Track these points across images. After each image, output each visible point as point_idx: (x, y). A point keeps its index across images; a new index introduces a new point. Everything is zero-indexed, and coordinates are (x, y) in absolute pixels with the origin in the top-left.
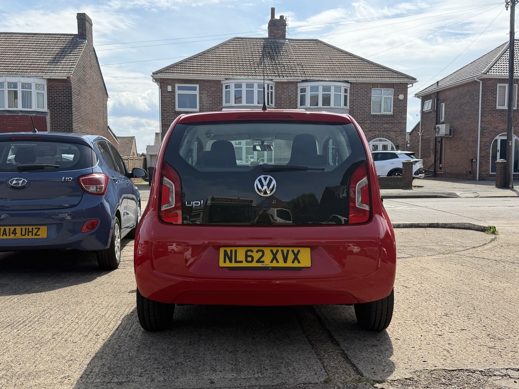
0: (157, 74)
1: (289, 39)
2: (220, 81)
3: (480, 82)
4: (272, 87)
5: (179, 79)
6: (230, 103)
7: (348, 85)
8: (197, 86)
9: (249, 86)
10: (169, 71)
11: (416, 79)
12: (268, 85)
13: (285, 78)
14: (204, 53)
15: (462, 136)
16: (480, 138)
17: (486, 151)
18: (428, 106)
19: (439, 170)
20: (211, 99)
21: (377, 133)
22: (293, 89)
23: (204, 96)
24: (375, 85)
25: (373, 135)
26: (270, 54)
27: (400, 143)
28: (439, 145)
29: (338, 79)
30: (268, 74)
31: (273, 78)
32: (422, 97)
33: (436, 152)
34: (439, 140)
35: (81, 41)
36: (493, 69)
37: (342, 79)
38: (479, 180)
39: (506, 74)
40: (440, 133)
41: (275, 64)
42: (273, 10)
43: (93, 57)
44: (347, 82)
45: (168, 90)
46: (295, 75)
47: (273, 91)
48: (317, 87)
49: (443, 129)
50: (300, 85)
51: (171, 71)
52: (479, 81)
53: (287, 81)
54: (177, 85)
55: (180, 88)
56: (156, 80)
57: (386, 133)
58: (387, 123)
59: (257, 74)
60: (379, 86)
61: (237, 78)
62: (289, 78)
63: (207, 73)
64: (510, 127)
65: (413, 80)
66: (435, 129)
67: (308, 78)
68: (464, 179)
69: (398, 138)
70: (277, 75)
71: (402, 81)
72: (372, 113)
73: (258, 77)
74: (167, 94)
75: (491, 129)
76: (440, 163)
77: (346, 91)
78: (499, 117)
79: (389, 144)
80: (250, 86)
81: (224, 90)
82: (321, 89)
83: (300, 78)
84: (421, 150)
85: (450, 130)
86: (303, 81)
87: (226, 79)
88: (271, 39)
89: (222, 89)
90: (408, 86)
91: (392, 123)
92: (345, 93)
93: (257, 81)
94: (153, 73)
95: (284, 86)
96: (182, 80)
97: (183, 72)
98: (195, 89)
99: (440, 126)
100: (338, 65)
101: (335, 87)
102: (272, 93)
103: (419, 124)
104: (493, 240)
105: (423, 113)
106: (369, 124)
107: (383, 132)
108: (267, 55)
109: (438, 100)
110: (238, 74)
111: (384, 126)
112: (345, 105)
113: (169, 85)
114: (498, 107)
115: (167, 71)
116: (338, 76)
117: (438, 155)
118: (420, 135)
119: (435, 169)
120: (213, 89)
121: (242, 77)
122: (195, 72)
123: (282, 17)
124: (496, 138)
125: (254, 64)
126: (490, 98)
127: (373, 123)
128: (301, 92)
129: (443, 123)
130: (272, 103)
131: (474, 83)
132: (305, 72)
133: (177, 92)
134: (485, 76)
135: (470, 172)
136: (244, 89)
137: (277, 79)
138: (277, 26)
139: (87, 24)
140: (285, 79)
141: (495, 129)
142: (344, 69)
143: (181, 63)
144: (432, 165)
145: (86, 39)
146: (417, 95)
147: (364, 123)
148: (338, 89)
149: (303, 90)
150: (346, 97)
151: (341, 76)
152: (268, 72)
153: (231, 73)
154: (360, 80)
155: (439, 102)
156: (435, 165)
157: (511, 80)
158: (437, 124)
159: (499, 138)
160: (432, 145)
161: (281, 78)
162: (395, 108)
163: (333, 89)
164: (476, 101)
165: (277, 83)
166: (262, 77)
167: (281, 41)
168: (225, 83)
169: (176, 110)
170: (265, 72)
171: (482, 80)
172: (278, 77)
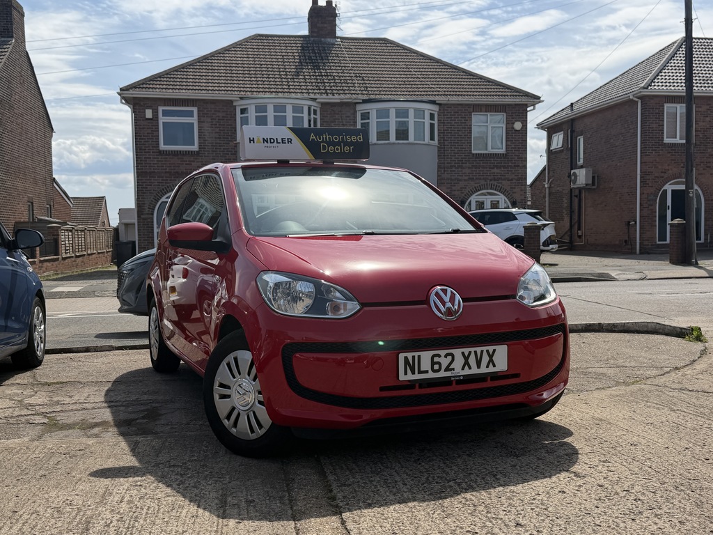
0: (127, 90)
1: (341, 38)
2: (232, 102)
3: (637, 102)
4: (315, 112)
5: (165, 99)
7: (435, 108)
8: (195, 110)
10: (147, 86)
11: (539, 98)
12: (309, 109)
13: (336, 96)
14: (205, 58)
15: (611, 186)
16: (641, 187)
17: (650, 207)
18: (558, 141)
19: (578, 239)
20: (217, 130)
21: (483, 182)
22: (348, 114)
23: (206, 126)
24: (478, 108)
25: (476, 185)
26: (312, 60)
27: (517, 197)
28: (576, 201)
29: (419, 98)
30: (308, 90)
31: (318, 96)
32: (548, 128)
33: (572, 212)
34: (577, 192)
35: (4, 41)
36: (656, 81)
37: (425, 98)
38: (641, 253)
39: (681, 89)
40: (578, 182)
41: (319, 76)
43: (26, 67)
44: (433, 102)
45: (147, 117)
46: (352, 92)
47: (318, 117)
48: (387, 110)
49: (582, 176)
50: (361, 108)
51: (151, 86)
52: (636, 100)
53: (339, 101)
54: (161, 109)
55: (166, 113)
56: (127, 101)
57: (495, 183)
58: (497, 167)
59: (292, 90)
60: (484, 109)
61: (259, 96)
62: (342, 96)
63: (210, 88)
64: (690, 168)
65: (536, 99)
66: (569, 176)
67: (372, 97)
68: (616, 252)
69: (514, 190)
70: (324, 91)
71: (518, 100)
72: (474, 152)
73: (293, 95)
74: (145, 123)
75: (657, 175)
76: (579, 229)
77: (432, 117)
78: (669, 155)
79: (501, 198)
80: (280, 108)
81: (239, 116)
82: (393, 113)
83: (361, 97)
84: (549, 210)
85: (593, 178)
86: (365, 101)
87: (241, 98)
88: (312, 37)
89: (235, 115)
90: (528, 109)
91: (504, 167)
92: (431, 119)
93: (291, 101)
94: (121, 89)
95: (335, 108)
96: (170, 99)
97: (171, 87)
98: (190, 114)
99: (577, 171)
100: (419, 76)
101: (416, 110)
102: (315, 119)
103: (544, 169)
104: (704, 352)
105: (550, 153)
106: (469, 168)
107: (491, 180)
108: (308, 61)
109: (572, 132)
110: (261, 90)
111: (493, 171)
112: (432, 138)
113: (149, 107)
114: (666, 140)
115: (145, 86)
116: (420, 94)
117: (576, 217)
118: (546, 186)
119: (571, 237)
120: (221, 115)
121: (267, 95)
122: (191, 87)
124: (665, 188)
125: (287, 75)
126: (654, 126)
127: (476, 167)
128: (362, 119)
129: (582, 167)
131: (627, 104)
132: (367, 87)
133: (162, 119)
134: (645, 93)
135: (626, 241)
136: (271, 115)
137: (324, 98)
138: (323, 18)
139: (15, 13)
140: (336, 99)
141: (663, 174)
142: (429, 83)
143: (168, 73)
144: (566, 233)
145: (12, 37)
146: (541, 126)
147: (462, 168)
148: (419, 113)
149: (365, 116)
150: (432, 126)
151: (423, 93)
152: (309, 87)
153: (248, 89)
154: (454, 99)
155: (575, 134)
156: (571, 232)
157: (689, 98)
158: (572, 169)
159: (669, 188)
160: (566, 201)
161: (330, 96)
162: (509, 143)
163: (411, 113)
164: (632, 131)
165: (323, 104)
166: (299, 96)
167: (329, 40)
168: (239, 105)
169: (161, 149)
170: (303, 87)
171: (642, 98)
172: (324, 96)
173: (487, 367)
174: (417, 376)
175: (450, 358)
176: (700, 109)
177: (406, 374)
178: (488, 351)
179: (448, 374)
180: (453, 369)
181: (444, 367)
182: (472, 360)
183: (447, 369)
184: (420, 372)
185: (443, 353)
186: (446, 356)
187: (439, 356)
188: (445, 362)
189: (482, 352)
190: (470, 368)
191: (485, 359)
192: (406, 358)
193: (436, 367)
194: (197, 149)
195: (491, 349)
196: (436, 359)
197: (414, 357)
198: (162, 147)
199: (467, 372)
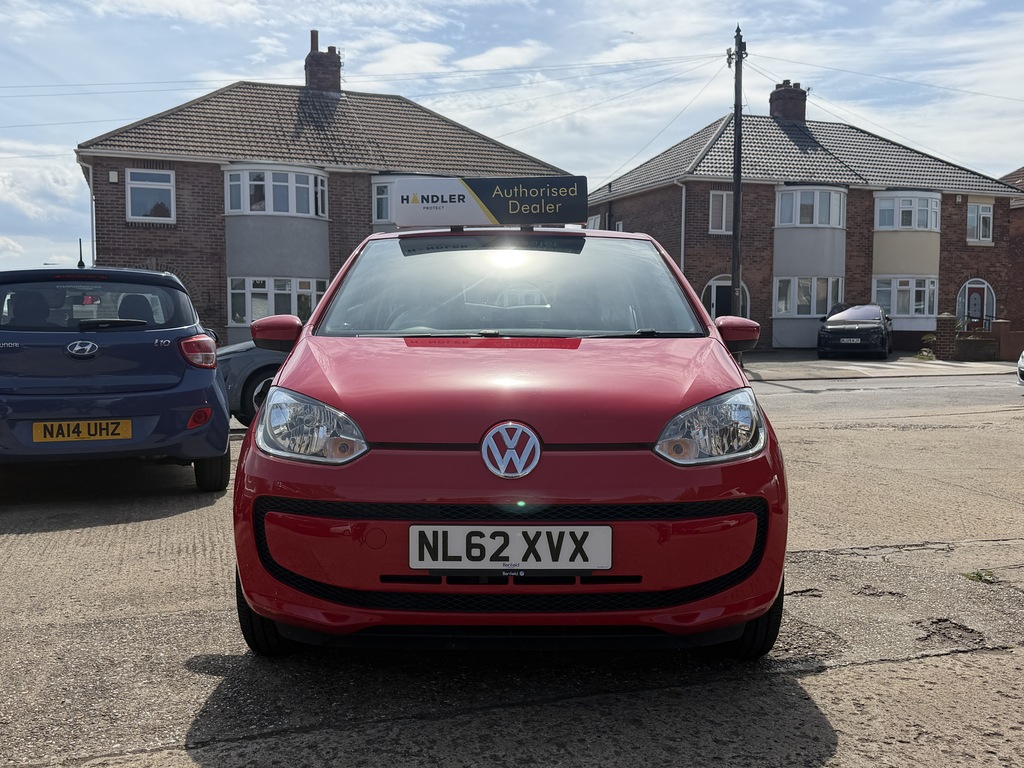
0: (87, 147)
1: (346, 92)
2: (218, 166)
3: (682, 188)
4: (322, 181)
5: (134, 160)
6: (240, 208)
8: (172, 174)
9: (277, 177)
10: (112, 142)
12: (316, 179)
13: (348, 165)
14: (180, 109)
18: (595, 224)
20: (200, 199)
22: (362, 187)
23: (186, 194)
26: (313, 118)
29: (444, 172)
30: (313, 156)
31: (325, 164)
36: (702, 164)
37: (452, 173)
39: (728, 175)
41: (325, 139)
42: (314, 35)
45: (111, 181)
46: (367, 161)
47: (326, 188)
50: (377, 181)
51: (117, 143)
52: (681, 185)
53: (351, 171)
54: (128, 171)
55: (134, 177)
56: (82, 159)
59: (293, 155)
61: (254, 161)
62: (355, 166)
63: (191, 148)
64: (736, 264)
67: (391, 168)
70: (332, 159)
73: (296, 162)
74: (109, 187)
75: (701, 269)
78: (714, 248)
80: (280, 177)
81: (227, 184)
83: (377, 167)
86: (382, 173)
87: (231, 162)
88: (311, 89)
89: (223, 181)
93: (293, 169)
94: (79, 146)
95: (346, 180)
96: (141, 160)
97: (142, 145)
98: (166, 179)
102: (323, 191)
108: (308, 119)
109: (610, 216)
110: (255, 153)
113: (113, 169)
114: (712, 231)
115: (108, 142)
116: (445, 167)
120: (205, 181)
121: (264, 160)
122: (167, 146)
123: (332, 49)
124: (709, 284)
125: (284, 136)
126: (700, 215)
128: (378, 194)
130: (323, 212)
131: (673, 189)
132: (383, 156)
133: (130, 184)
134: (690, 178)
136: (269, 185)
137: (333, 167)
138: (323, 66)
140: (348, 168)
141: (707, 269)
143: (136, 127)
149: (383, 190)
151: (449, 166)
152: (314, 153)
153: (239, 152)
155: (613, 219)
157: (736, 185)
159: (714, 283)
161: (341, 165)
164: (676, 219)
165: (331, 173)
166: (303, 162)
167: (333, 94)
168: (228, 170)
169: (128, 220)
170: (307, 152)
171: (686, 183)
172: (334, 164)
173: (572, 559)
174: (441, 564)
175: (500, 540)
176: (748, 198)
177: (421, 558)
178: (572, 534)
179: (498, 565)
180: (506, 559)
181: (489, 554)
182: (542, 547)
183: (495, 557)
184: (446, 558)
185: (488, 530)
186: (494, 536)
187: (481, 535)
188: (492, 546)
189: (561, 535)
190: (538, 559)
191: (568, 547)
192: (422, 535)
193: (476, 552)
194: (175, 222)
195: (579, 531)
196: (475, 540)
197: (435, 534)
198: (130, 217)
199: (531, 564)
